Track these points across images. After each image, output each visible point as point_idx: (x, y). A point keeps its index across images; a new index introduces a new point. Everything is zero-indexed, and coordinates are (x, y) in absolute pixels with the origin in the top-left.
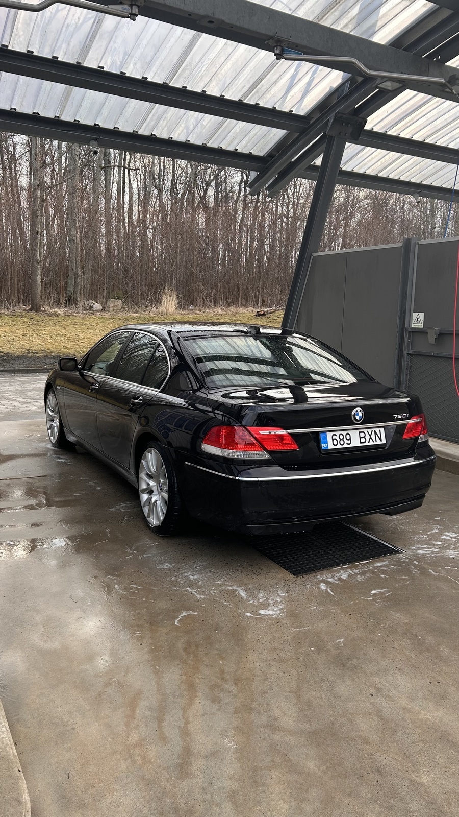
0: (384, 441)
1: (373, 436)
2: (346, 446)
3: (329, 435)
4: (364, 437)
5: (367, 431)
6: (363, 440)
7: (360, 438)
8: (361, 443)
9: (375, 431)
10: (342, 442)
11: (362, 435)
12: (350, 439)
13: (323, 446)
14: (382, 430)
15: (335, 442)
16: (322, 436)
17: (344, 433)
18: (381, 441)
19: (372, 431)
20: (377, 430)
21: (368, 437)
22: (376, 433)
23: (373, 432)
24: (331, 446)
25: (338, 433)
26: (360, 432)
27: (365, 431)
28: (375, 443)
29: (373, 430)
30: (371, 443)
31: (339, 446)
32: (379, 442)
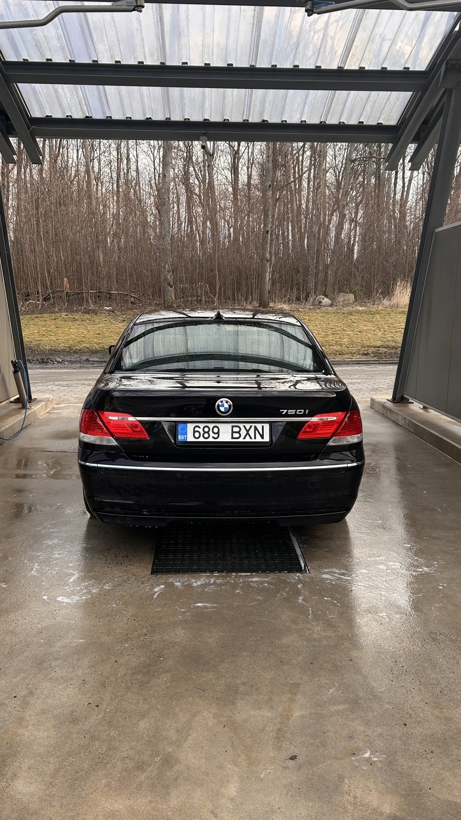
0: (267, 439)
1: (252, 432)
2: (211, 439)
3: (190, 427)
4: (239, 432)
5: (244, 426)
6: (236, 435)
7: (233, 432)
8: (233, 438)
9: (255, 427)
10: (206, 435)
11: (236, 429)
12: (218, 433)
13: (180, 438)
14: (267, 427)
15: (197, 435)
16: (180, 427)
17: (211, 426)
18: (263, 438)
19: (251, 426)
20: (259, 426)
21: (243, 432)
22: (256, 429)
23: (253, 428)
24: (190, 438)
25: (202, 426)
26: (233, 427)
27: (241, 425)
28: (253, 440)
29: (253, 425)
30: (248, 439)
31: (201, 439)
32: (259, 439)
